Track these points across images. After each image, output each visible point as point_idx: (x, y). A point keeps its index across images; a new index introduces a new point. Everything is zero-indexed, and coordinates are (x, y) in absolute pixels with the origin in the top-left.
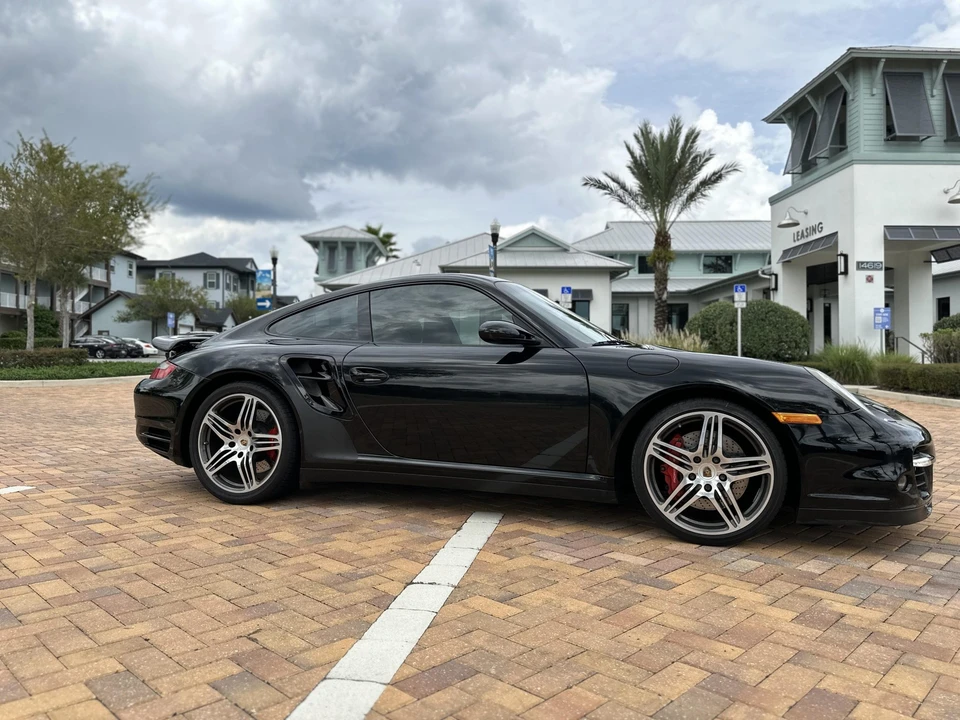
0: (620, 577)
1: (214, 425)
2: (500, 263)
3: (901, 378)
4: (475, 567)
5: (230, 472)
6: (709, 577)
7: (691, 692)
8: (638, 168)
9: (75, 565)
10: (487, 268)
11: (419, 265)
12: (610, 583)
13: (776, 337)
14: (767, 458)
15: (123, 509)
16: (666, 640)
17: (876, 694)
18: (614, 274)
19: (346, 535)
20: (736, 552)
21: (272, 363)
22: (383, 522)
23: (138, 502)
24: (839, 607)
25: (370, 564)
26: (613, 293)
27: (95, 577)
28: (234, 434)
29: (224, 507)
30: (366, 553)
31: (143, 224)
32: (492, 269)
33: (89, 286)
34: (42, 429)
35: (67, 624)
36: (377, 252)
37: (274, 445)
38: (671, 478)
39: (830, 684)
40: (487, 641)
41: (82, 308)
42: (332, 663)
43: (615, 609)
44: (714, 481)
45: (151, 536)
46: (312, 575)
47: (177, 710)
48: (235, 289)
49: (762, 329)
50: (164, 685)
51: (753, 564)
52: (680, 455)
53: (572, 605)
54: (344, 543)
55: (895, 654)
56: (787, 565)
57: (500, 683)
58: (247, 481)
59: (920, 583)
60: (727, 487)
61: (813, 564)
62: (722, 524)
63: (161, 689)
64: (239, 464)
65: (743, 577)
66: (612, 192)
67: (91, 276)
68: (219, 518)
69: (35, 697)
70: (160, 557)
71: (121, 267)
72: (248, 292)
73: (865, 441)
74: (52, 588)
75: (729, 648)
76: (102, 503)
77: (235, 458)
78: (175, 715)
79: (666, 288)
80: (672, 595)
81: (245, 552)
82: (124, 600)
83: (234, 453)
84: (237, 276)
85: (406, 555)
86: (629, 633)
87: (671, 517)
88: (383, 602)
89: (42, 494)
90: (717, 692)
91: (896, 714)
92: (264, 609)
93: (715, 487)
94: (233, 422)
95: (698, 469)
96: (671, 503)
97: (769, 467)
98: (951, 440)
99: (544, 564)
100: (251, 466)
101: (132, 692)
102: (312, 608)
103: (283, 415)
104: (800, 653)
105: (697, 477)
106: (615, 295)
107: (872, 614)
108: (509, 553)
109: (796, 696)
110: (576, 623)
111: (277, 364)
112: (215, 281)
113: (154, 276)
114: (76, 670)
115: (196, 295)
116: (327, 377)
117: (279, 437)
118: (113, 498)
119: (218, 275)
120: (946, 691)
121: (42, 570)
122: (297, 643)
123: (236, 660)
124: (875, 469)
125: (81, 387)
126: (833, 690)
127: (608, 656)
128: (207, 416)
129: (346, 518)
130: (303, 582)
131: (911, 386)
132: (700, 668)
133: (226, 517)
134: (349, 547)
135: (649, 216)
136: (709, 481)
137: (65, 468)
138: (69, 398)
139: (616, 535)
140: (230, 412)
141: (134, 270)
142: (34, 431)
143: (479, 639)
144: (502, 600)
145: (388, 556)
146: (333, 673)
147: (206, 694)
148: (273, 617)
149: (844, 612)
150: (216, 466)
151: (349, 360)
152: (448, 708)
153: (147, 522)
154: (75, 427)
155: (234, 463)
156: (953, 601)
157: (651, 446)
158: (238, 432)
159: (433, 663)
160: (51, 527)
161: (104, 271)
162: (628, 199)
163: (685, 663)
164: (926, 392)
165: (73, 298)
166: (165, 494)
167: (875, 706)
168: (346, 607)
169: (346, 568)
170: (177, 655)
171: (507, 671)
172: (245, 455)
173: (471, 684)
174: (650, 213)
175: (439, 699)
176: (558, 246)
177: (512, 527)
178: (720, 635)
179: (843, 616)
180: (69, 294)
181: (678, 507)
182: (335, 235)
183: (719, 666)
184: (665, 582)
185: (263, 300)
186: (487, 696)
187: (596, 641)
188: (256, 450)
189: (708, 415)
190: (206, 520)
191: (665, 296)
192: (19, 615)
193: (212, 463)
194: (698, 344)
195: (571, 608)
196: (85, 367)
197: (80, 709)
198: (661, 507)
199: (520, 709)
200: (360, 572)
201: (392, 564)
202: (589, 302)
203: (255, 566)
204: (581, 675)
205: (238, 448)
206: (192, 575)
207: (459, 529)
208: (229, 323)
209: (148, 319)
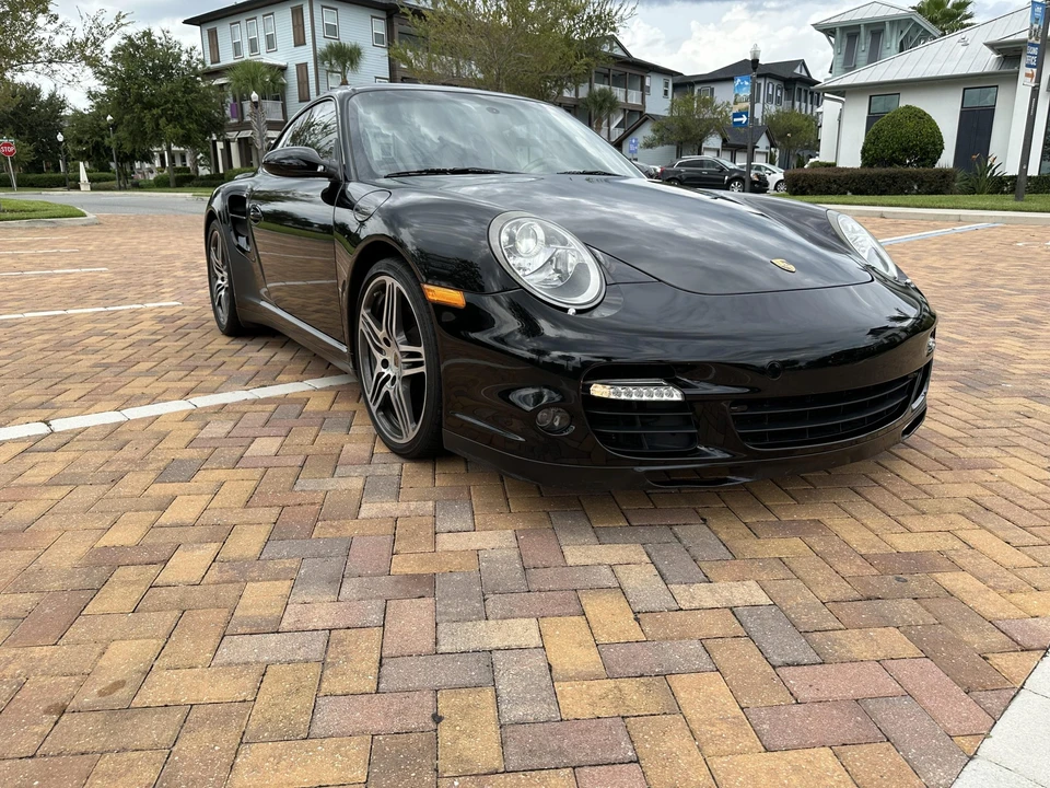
0: (172, 460)
11: (965, 45)
14: (422, 350)
33: (625, 110)
36: (920, 33)
41: (617, 135)
48: (779, 101)
52: (374, 333)
64: (223, 298)
67: (626, 100)
71: (655, 84)
84: (782, 84)
85: (136, 399)
87: (374, 410)
93: (397, 381)
95: (390, 354)
96: (373, 393)
97: (424, 363)
99: (180, 432)
105: (390, 365)
108: (200, 415)
113: (692, 93)
115: (721, 113)
119: (759, 85)
136: (396, 372)
141: (670, 89)
157: (361, 318)
161: (639, 93)
165: (609, 125)
180: (605, 122)
181: (376, 399)
182: (858, 16)
185: (739, 115)
189: (388, 282)
208: (763, 143)
209: (672, 144)
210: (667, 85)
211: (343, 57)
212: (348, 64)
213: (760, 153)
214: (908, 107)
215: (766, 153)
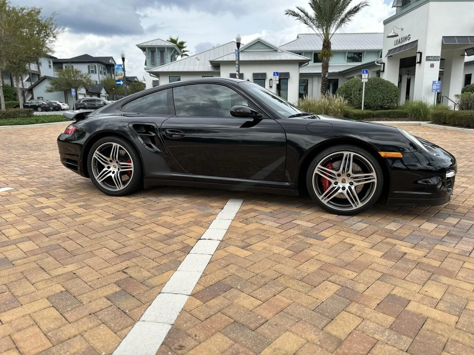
0: (299, 234)
1: (99, 158)
2: (241, 58)
3: (443, 118)
4: (230, 230)
5: (109, 181)
6: (342, 233)
7: (332, 297)
8: (315, 5)
9: (37, 233)
10: (235, 61)
11: (199, 60)
12: (294, 237)
13: (382, 97)
14: (374, 174)
15: (58, 200)
16: (320, 269)
17: (419, 296)
18: (301, 63)
19: (168, 213)
20: (355, 218)
21: (125, 127)
22: (186, 205)
23: (65, 196)
24: (404, 249)
25: (181, 229)
26: (300, 74)
27: (47, 239)
28: (109, 162)
29: (107, 198)
30: (178, 223)
31: (53, 41)
32: (237, 63)
33: (30, 73)
34: (15, 153)
35: (36, 265)
36: (176, 53)
37: (130, 168)
38: (325, 184)
39: (398, 292)
40: (237, 270)
41: (27, 85)
42: (163, 285)
43: (297, 251)
44: (347, 185)
45: (73, 215)
46: (152, 236)
47: (92, 312)
49: (375, 93)
50: (84, 299)
51: (364, 225)
52: (331, 173)
53: (276, 250)
54: (167, 217)
55: (429, 274)
56: (380, 226)
57: (243, 293)
58: (118, 185)
59: (443, 235)
60: (353, 188)
61: (392, 225)
62: (349, 205)
63: (83, 301)
64: (113, 177)
65: (358, 233)
66: (301, 18)
67: (30, 68)
68: (106, 204)
69: (24, 306)
70: (78, 227)
71: (44, 63)
72: (111, 75)
73: (424, 165)
74: (27, 246)
75: (350, 272)
76: (48, 196)
77: (111, 174)
78: (90, 314)
79: (327, 71)
80: (324, 243)
81: (119, 224)
82: (62, 251)
83: (110, 172)
84: (105, 67)
85: (197, 223)
86: (303, 265)
87: (325, 202)
88: (187, 250)
89: (18, 192)
90: (344, 297)
91: (428, 307)
92: (130, 255)
93: (347, 188)
94: (108, 156)
95: (339, 180)
96: (325, 196)
97: (374, 178)
98: (464, 152)
99: (263, 227)
100: (119, 177)
101: (69, 303)
102: (154, 254)
103: (133, 154)
104: (384, 274)
105: (339, 184)
106: (301, 75)
107: (419, 253)
108: (246, 221)
109: (381, 298)
110: (278, 259)
111: (128, 127)
112: (94, 69)
113: (62, 68)
114: (42, 291)
115: (85, 78)
116: (154, 134)
117: (132, 164)
118: (53, 193)
119: (95, 66)
120: (452, 294)
121: (21, 236)
122: (146, 274)
123: (117, 283)
124: (428, 180)
125: (32, 128)
126: (399, 295)
127: (293, 278)
128: (95, 154)
129: (168, 203)
130: (148, 240)
131: (447, 122)
132: (337, 284)
133: (109, 204)
134: (169, 220)
135: (320, 31)
136: (344, 185)
137: (28, 177)
138: (27, 135)
139: (298, 210)
140: (106, 151)
141: (52, 64)
142: (11, 155)
143: (232, 269)
144: (243, 248)
145: (189, 224)
146: (164, 290)
147: (104, 303)
148: (134, 260)
149: (406, 252)
150: (102, 178)
151: (164, 125)
152: (218, 308)
153: (72, 207)
154: (31, 152)
155: (111, 176)
156: (458, 245)
157: (316, 169)
158: (111, 161)
159: (211, 283)
160: (24, 211)
161: (36, 65)
162: (309, 22)
163: (330, 281)
164: (454, 125)
165: (22, 80)
166: (79, 191)
167: (417, 303)
168: (169, 253)
169: (168, 231)
170: (89, 282)
171: (246, 287)
172: (116, 173)
173: (229, 294)
174: (320, 30)
175: (213, 303)
176: (272, 48)
177: (248, 207)
178: (347, 265)
179: (405, 254)
180: (20, 78)
181: (328, 197)
182: (154, 44)
183: (345, 283)
184: (321, 236)
185: (119, 81)
186: (236, 301)
187: (288, 270)
188: (121, 170)
189: (345, 153)
190: (99, 205)
191: (327, 75)
192: (13, 261)
193: (100, 176)
194: (342, 101)
195: (275, 251)
196: (32, 118)
197: (45, 312)
198: (320, 198)
199: (251, 308)
200: (176, 233)
201: (190, 228)
202: (287, 79)
203: (124, 231)
204: (280, 289)
205: (112, 169)
206: (94, 237)
207: (222, 209)
208: (103, 92)
209: (62, 91)
210: (50, 62)
213: (102, 96)
215: (105, 97)
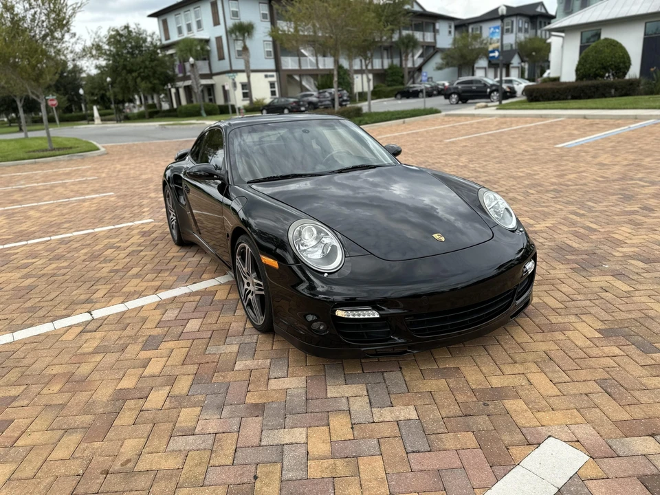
0: (150, 336)
21: (171, 176)
33: (423, 46)
41: (419, 62)
45: (108, 260)
48: (526, 31)
54: (137, 281)
60: (254, 296)
61: (256, 362)
67: (424, 39)
71: (442, 27)
85: (132, 294)
87: (245, 305)
92: (32, 309)
95: (250, 280)
96: (244, 297)
105: (250, 285)
112: (510, 27)
113: (467, 31)
119: (512, 22)
134: (132, 284)
141: (453, 29)
161: (432, 34)
165: (413, 56)
177: (218, 288)
178: (75, 382)
180: (411, 54)
184: (155, 346)
185: (493, 51)
189: (246, 247)
208: (516, 61)
210: (450, 27)
211: (244, 30)
212: (246, 35)
213: (514, 68)
214: (606, 39)
215: (518, 67)
